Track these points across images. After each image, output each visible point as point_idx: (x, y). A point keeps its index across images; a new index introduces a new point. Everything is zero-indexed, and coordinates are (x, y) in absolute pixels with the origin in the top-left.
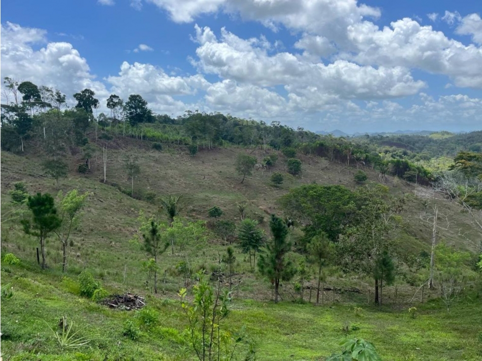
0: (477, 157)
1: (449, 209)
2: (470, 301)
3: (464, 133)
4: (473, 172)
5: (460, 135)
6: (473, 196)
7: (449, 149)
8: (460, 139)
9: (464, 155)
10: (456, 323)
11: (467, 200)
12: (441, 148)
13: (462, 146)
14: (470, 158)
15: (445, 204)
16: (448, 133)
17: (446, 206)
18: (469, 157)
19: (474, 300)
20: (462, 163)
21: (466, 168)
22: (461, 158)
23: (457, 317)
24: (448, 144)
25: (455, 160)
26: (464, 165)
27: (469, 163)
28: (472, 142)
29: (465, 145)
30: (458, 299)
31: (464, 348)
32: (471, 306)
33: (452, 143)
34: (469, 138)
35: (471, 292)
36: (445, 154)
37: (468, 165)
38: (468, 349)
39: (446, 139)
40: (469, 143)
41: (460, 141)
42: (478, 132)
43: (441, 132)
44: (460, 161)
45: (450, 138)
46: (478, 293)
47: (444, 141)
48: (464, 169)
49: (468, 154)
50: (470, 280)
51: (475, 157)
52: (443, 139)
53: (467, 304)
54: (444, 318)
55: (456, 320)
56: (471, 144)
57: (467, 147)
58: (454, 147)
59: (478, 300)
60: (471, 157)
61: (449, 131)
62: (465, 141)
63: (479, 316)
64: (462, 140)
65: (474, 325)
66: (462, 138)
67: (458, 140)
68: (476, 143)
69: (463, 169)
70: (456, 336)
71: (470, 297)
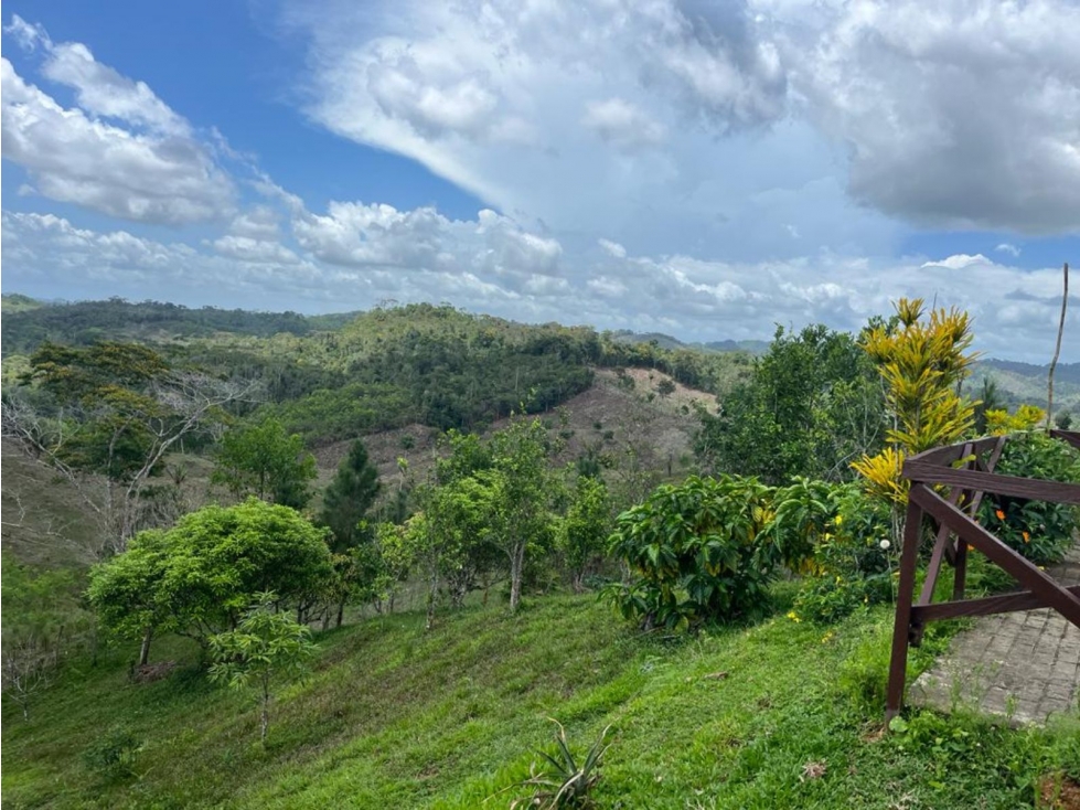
0: (81, 356)
1: (33, 475)
2: (78, 679)
3: (64, 303)
4: (73, 390)
5: (56, 308)
6: (77, 442)
7: (30, 337)
8: (54, 315)
9: (52, 351)
10: (42, 742)
11: (64, 452)
12: (11, 334)
13: (60, 332)
14: (67, 359)
15: (24, 466)
16: (26, 300)
17: (27, 469)
18: (63, 355)
19: (87, 673)
20: (48, 370)
21: (58, 381)
22: (46, 357)
23: (47, 725)
24: (26, 326)
25: (34, 362)
26: (51, 373)
27: (64, 370)
28: (81, 325)
29: (65, 331)
30: (47, 684)
31: (55, 796)
32: (80, 689)
33: (38, 324)
34: (74, 315)
35: (79, 659)
36: (20, 349)
37: (60, 374)
38: (65, 793)
39: (22, 313)
40: (75, 327)
41: (55, 321)
42: (94, 303)
43: (11, 296)
44: (43, 365)
45: (32, 311)
46: (95, 656)
47: (18, 317)
48: (53, 384)
49: (62, 349)
50: (80, 630)
51: (75, 356)
52: (15, 314)
53: (72, 686)
54: (15, 738)
55: (43, 734)
56: (80, 329)
57: (70, 335)
58: (42, 334)
59: (95, 670)
60: (66, 355)
61: (29, 295)
62: (65, 320)
63: (95, 707)
64: (58, 319)
65: (83, 732)
66: (57, 315)
67: (52, 318)
68: (91, 326)
69: (50, 382)
70: (41, 773)
71: (78, 668)
